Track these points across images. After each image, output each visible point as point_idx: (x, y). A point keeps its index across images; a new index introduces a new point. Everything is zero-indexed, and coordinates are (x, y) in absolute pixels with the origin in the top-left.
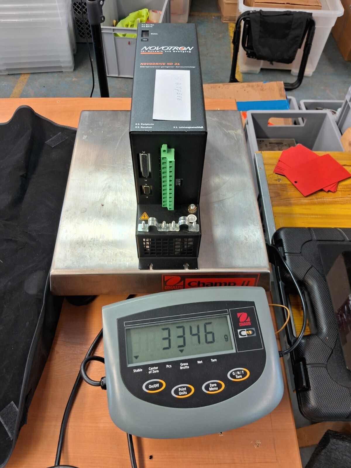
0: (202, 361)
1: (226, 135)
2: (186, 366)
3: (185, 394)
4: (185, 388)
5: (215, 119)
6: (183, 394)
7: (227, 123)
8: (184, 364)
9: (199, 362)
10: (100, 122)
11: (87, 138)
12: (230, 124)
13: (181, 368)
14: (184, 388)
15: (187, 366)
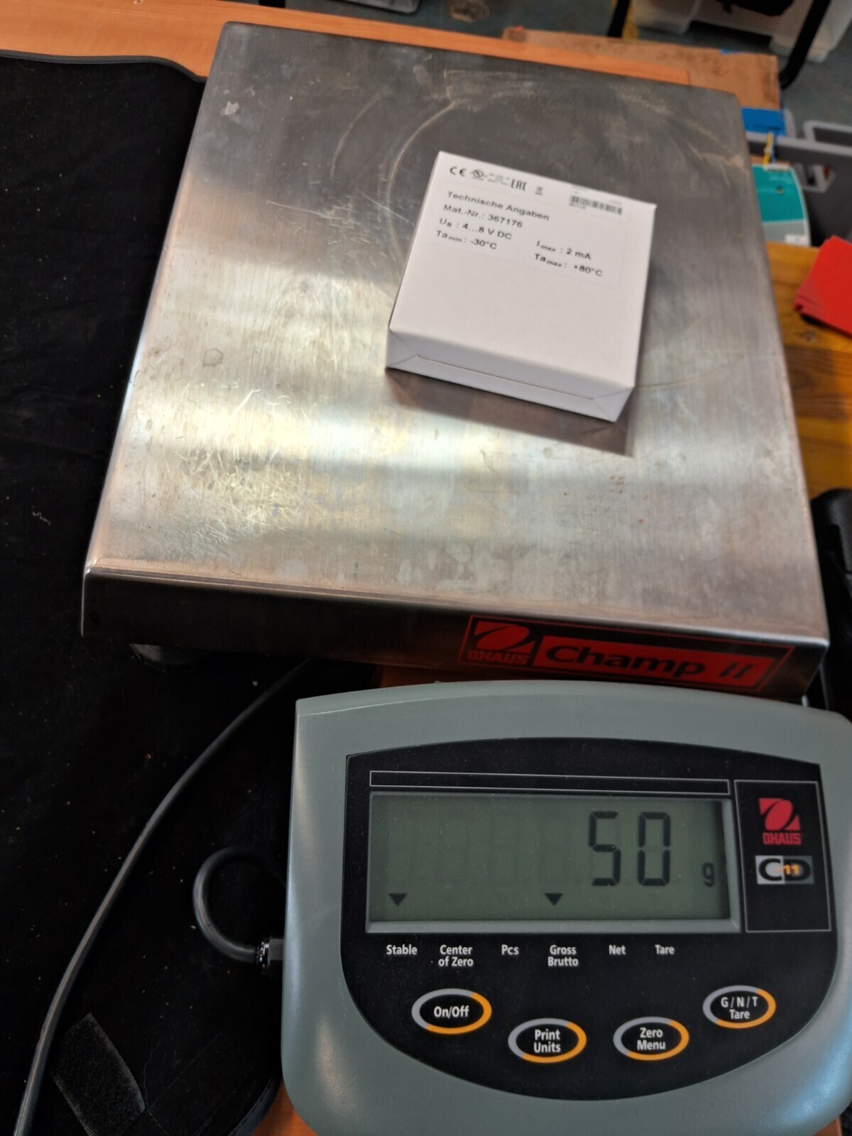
0: (623, 948)
1: (696, 164)
2: (568, 956)
3: (554, 1051)
4: (558, 1033)
5: (661, 110)
6: (548, 1052)
7: (702, 130)
8: (564, 948)
9: (614, 950)
10: (284, 67)
11: (238, 112)
12: (708, 133)
13: (551, 962)
14: (555, 1031)
15: (570, 960)
